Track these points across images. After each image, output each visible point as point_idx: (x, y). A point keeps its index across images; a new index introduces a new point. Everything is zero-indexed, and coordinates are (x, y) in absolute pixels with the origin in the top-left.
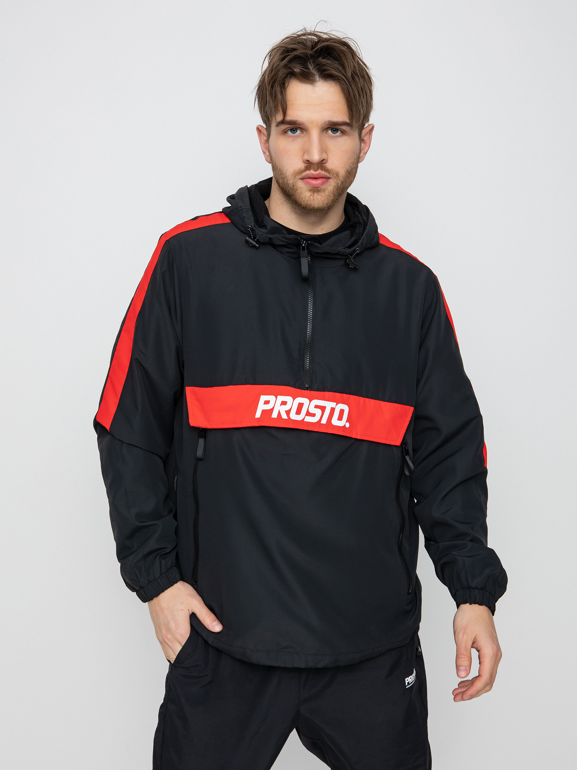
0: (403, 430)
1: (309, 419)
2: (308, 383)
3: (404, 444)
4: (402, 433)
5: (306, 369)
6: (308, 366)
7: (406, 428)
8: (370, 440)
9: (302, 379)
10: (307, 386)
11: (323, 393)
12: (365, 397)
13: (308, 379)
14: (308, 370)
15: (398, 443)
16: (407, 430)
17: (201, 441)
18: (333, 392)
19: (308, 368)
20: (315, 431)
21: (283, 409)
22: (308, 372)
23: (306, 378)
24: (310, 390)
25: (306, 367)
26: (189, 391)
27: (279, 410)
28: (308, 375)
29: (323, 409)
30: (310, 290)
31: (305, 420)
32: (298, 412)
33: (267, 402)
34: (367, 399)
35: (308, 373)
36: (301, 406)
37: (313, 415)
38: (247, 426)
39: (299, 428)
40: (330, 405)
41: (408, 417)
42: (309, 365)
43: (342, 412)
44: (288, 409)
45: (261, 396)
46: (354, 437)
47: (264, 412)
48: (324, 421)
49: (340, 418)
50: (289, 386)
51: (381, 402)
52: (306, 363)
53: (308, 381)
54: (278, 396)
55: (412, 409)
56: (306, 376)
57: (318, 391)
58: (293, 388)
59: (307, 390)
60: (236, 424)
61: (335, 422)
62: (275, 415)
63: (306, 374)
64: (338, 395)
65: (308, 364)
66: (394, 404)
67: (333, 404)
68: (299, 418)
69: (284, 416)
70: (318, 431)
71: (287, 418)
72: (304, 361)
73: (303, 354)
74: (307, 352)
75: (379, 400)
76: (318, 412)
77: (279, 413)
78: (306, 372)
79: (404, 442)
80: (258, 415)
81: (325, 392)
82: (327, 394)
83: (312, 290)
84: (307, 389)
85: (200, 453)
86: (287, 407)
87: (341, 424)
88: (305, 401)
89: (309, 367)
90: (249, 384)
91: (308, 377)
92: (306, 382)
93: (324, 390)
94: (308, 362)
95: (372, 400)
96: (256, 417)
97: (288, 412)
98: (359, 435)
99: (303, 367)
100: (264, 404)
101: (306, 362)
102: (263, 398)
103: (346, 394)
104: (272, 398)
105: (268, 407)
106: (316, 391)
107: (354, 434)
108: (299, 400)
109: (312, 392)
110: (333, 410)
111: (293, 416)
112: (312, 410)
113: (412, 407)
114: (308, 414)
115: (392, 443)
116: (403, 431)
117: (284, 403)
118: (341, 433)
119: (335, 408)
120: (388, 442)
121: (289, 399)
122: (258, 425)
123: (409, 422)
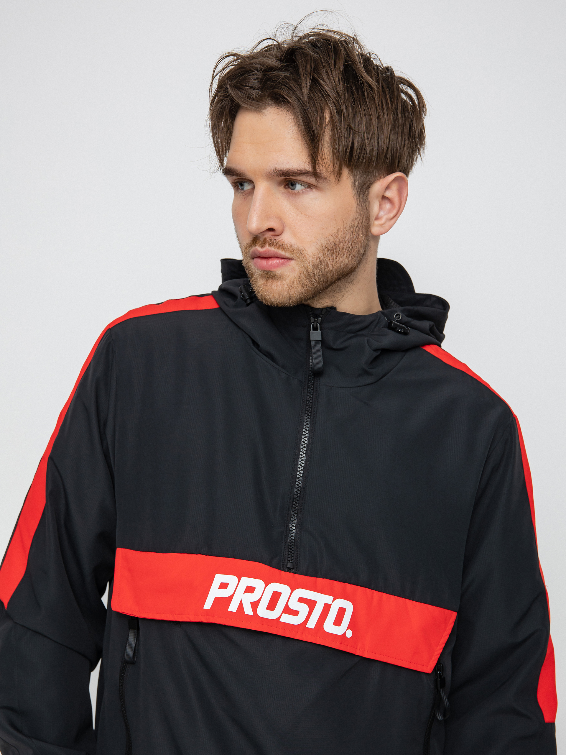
0: (439, 647)
1: (287, 619)
2: (292, 561)
3: (439, 670)
4: (436, 653)
5: (290, 539)
6: (294, 534)
7: (443, 645)
8: (385, 660)
9: (282, 555)
10: (289, 565)
11: (313, 579)
12: (381, 592)
13: (293, 555)
14: (293, 541)
15: (428, 667)
16: (444, 649)
17: (133, 634)
18: (330, 579)
19: (293, 538)
20: (296, 638)
21: (248, 599)
22: (293, 544)
23: (289, 553)
24: (294, 573)
25: (290, 536)
26: (121, 553)
27: (241, 600)
28: (293, 549)
29: (312, 604)
30: (306, 418)
31: (281, 620)
32: (271, 606)
33: (224, 586)
34: (385, 595)
35: (293, 546)
36: (276, 596)
37: (295, 613)
38: (189, 621)
39: (270, 632)
40: (322, 599)
41: (447, 629)
42: (296, 533)
43: (342, 611)
44: (255, 599)
45: (217, 575)
46: (358, 653)
47: (217, 600)
48: (311, 624)
49: (338, 622)
50: (262, 563)
51: (407, 600)
52: (291, 531)
53: (292, 558)
54: (243, 578)
55: (455, 615)
56: (290, 550)
57: (306, 575)
58: (267, 566)
59: (290, 572)
60: (175, 615)
61: (329, 627)
62: (233, 608)
63: (290, 547)
64: (337, 584)
65: (294, 531)
66: (429, 606)
67: (328, 599)
68: (272, 615)
69: (248, 611)
70: (301, 639)
71: (253, 615)
72: (288, 526)
73: (286, 515)
74: (293, 513)
75: (405, 598)
76: (304, 609)
77: (241, 605)
78: (290, 544)
79: (439, 666)
80: (208, 605)
81: (318, 578)
82: (320, 581)
83: (309, 417)
84: (290, 570)
85: (129, 652)
86: (254, 597)
87: (338, 631)
88: (284, 589)
89: (296, 536)
90: (200, 554)
91: (293, 552)
92: (289, 559)
93: (315, 575)
94: (294, 528)
95: (393, 597)
96: (205, 608)
97: (255, 605)
98: (366, 651)
99: (287, 536)
100: (219, 589)
101: (291, 529)
102: (219, 578)
103: (351, 584)
104: (232, 580)
105: (225, 593)
106: (303, 575)
107: (358, 648)
108: (275, 587)
109: (296, 575)
110: (327, 608)
111: (263, 612)
112: (294, 605)
113: (455, 612)
114: (287, 610)
115: (419, 669)
116: (439, 650)
117: (250, 590)
118: (336, 645)
119: (331, 605)
120: (413, 667)
121: (258, 584)
122: (206, 621)
123: (448, 636)
